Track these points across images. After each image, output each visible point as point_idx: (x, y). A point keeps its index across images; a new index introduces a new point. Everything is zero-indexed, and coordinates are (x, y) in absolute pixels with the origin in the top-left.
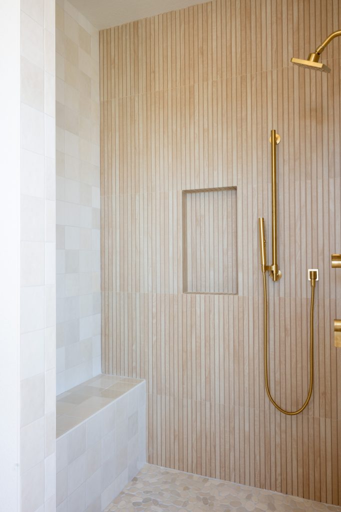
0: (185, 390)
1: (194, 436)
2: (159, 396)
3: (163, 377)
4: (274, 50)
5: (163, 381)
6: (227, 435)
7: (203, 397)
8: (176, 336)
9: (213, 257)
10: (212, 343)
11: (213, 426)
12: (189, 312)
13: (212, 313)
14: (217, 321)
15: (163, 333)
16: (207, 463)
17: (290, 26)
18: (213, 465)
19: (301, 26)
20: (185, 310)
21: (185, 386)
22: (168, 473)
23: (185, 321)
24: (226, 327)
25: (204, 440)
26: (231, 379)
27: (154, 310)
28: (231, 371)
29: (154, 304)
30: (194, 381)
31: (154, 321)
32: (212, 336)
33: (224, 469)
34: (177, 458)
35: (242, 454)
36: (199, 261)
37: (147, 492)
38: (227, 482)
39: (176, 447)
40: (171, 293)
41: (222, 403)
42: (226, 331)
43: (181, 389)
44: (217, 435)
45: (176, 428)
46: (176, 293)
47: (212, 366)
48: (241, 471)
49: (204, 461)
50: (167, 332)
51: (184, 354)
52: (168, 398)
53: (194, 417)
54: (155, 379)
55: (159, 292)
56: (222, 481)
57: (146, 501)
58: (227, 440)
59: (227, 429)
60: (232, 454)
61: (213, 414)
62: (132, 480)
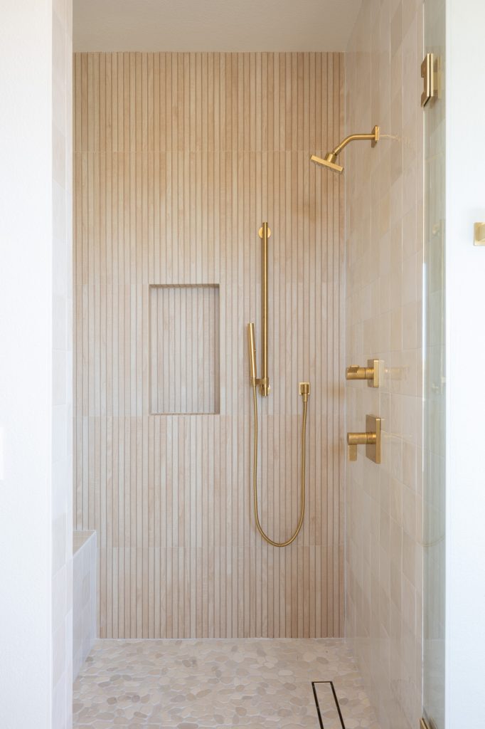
0: (152, 537)
1: (163, 592)
2: (115, 550)
3: (121, 523)
4: (264, 129)
5: (121, 529)
6: (205, 584)
7: (176, 542)
8: (139, 470)
9: (185, 369)
10: (187, 474)
11: (187, 576)
12: (157, 438)
13: (187, 438)
14: (193, 447)
15: (121, 468)
16: (180, 621)
17: (283, 105)
18: (187, 623)
19: (295, 107)
20: (151, 436)
21: (152, 532)
22: (129, 644)
24: (205, 453)
25: (175, 595)
26: (211, 515)
27: (109, 438)
28: (211, 506)
29: (110, 431)
30: (164, 524)
31: (109, 453)
32: (187, 466)
33: (200, 625)
34: (140, 623)
35: (223, 603)
36: (166, 374)
37: (112, 670)
38: (205, 639)
39: (139, 609)
40: (133, 414)
41: (199, 545)
42: (205, 458)
43: (146, 536)
44: (193, 585)
45: (139, 586)
46: (140, 414)
47: (187, 502)
48: (222, 622)
49: (175, 620)
50: (128, 466)
51: (151, 491)
52: (128, 550)
53: (163, 568)
54: (110, 528)
55: (116, 415)
56: (199, 640)
57: (114, 679)
58: (205, 589)
59: (205, 576)
60: (211, 605)
61: (188, 562)
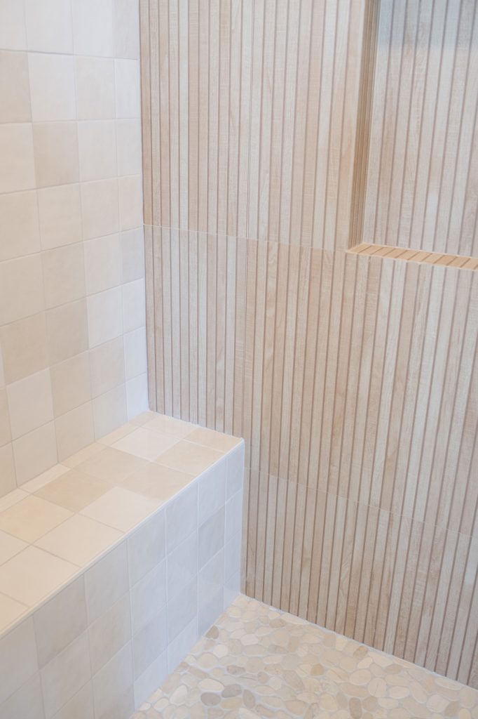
0: (334, 477)
1: (346, 570)
2: (273, 479)
3: (285, 440)
5: (284, 450)
6: (421, 582)
7: (376, 498)
8: (322, 355)
9: (441, 155)
10: (412, 383)
11: (390, 560)
12: (360, 302)
13: (422, 312)
14: (431, 333)
15: (290, 344)
16: (369, 621)
18: (381, 628)
20: (349, 294)
21: (335, 469)
22: (282, 624)
23: (347, 320)
24: (455, 352)
25: (366, 581)
26: (450, 473)
27: (272, 284)
28: (453, 456)
29: (273, 270)
30: (357, 461)
31: (271, 312)
32: (414, 368)
33: (404, 639)
34: (304, 598)
35: (449, 624)
36: (399, 161)
37: (234, 670)
38: (406, 664)
39: (305, 579)
40: (318, 245)
41: (419, 517)
42: (453, 361)
43: (324, 472)
44: (399, 578)
45: (308, 547)
46: (329, 247)
47: (405, 436)
48: (442, 651)
49: (361, 618)
50: (301, 341)
51: (340, 399)
52: (293, 485)
53: (349, 532)
54: (266, 442)
55: (284, 241)
56: (397, 661)
57: (230, 692)
58: (420, 590)
59: (423, 571)
60: (426, 619)
61: (394, 537)
62: (208, 635)
